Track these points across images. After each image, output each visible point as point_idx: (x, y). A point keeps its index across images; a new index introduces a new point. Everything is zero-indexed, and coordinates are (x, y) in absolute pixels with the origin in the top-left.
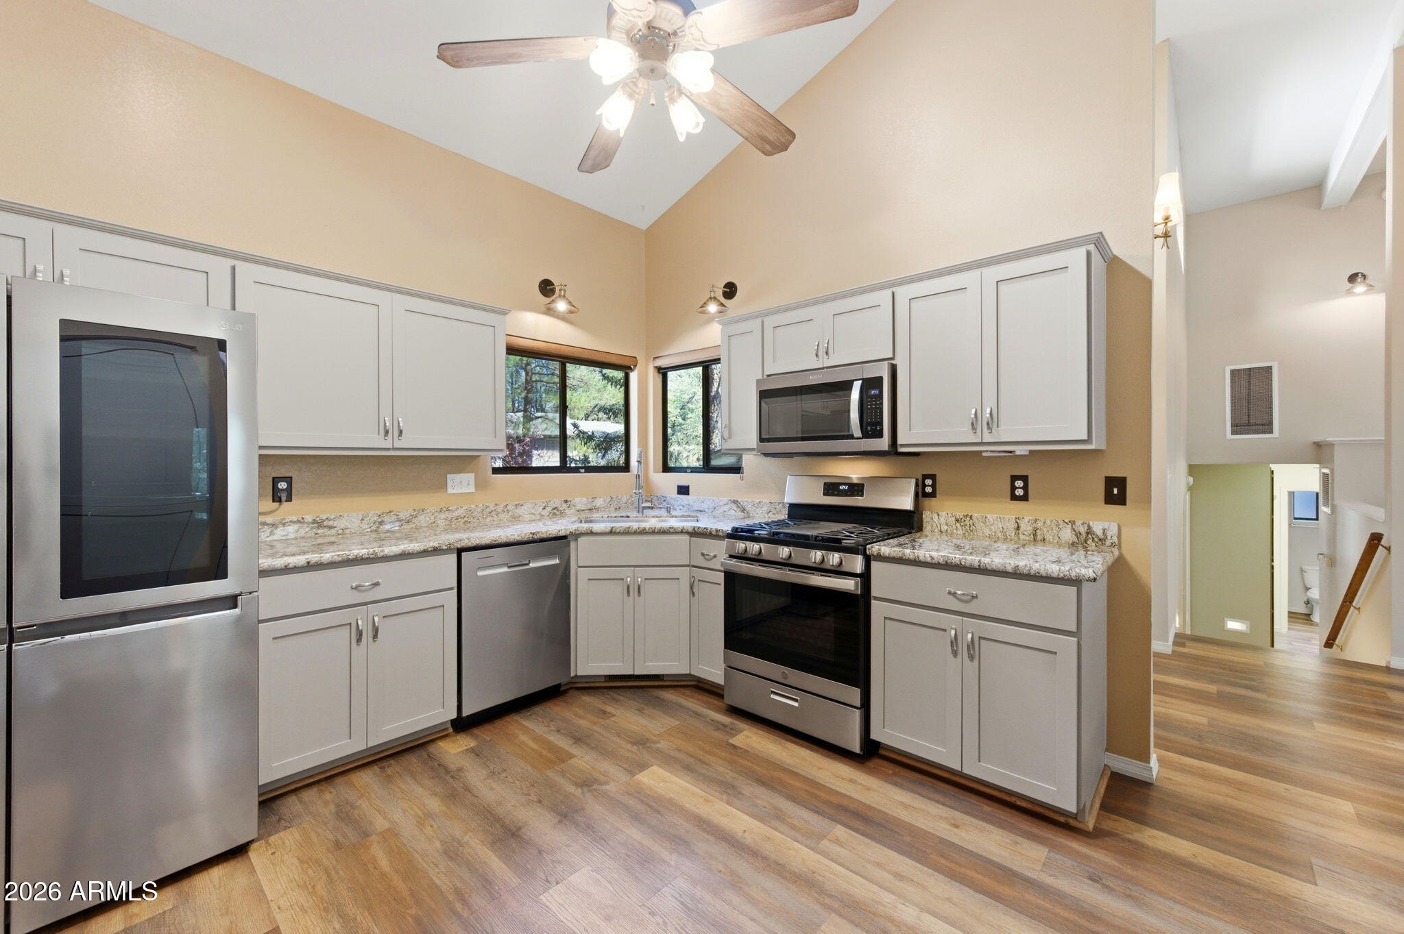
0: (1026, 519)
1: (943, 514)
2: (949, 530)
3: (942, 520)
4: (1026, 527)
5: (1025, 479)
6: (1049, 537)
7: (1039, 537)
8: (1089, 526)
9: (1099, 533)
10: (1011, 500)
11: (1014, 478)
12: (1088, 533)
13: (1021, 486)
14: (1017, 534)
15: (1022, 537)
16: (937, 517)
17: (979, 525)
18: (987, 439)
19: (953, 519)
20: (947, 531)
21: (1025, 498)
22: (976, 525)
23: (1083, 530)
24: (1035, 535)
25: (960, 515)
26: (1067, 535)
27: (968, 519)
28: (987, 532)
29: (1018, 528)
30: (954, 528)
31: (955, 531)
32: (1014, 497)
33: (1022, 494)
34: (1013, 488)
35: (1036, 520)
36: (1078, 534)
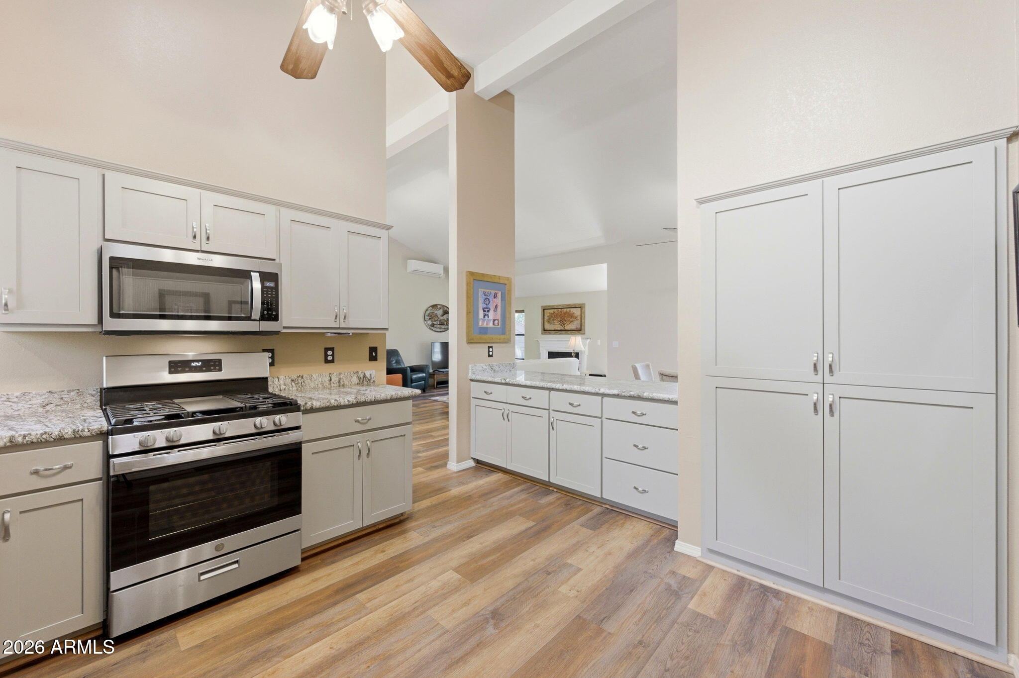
0: (335, 374)
1: (282, 377)
2: (286, 388)
3: (281, 382)
4: (335, 379)
5: (332, 349)
6: (346, 383)
7: (342, 384)
8: (364, 373)
9: (368, 376)
10: (325, 363)
11: (327, 350)
12: (364, 377)
13: (331, 354)
14: (330, 384)
15: (333, 385)
16: (277, 380)
17: (307, 381)
18: (343, 325)
19: (290, 380)
20: (285, 389)
21: (332, 361)
22: (306, 382)
23: (361, 376)
24: (339, 382)
25: (294, 377)
26: (355, 380)
27: (300, 378)
28: (312, 385)
29: (331, 380)
30: (291, 386)
31: (291, 388)
32: (327, 361)
33: (331, 359)
34: (326, 356)
35: (340, 374)
36: (360, 379)
